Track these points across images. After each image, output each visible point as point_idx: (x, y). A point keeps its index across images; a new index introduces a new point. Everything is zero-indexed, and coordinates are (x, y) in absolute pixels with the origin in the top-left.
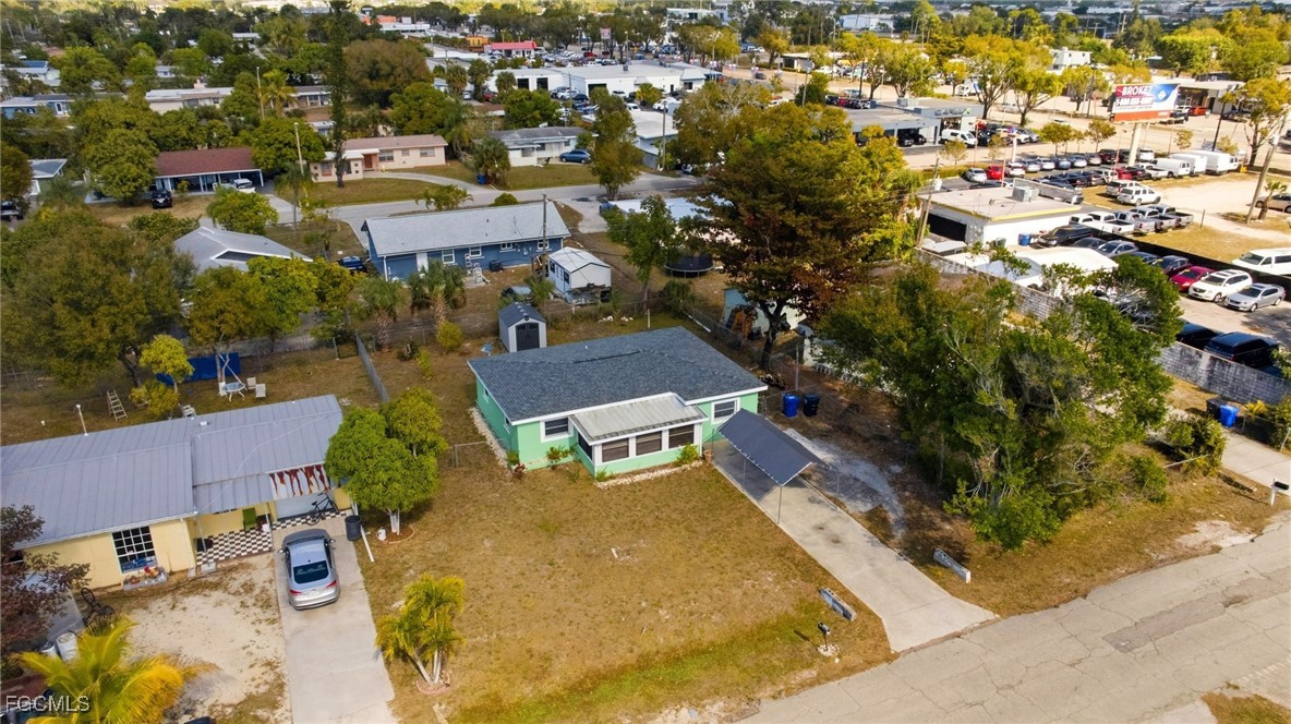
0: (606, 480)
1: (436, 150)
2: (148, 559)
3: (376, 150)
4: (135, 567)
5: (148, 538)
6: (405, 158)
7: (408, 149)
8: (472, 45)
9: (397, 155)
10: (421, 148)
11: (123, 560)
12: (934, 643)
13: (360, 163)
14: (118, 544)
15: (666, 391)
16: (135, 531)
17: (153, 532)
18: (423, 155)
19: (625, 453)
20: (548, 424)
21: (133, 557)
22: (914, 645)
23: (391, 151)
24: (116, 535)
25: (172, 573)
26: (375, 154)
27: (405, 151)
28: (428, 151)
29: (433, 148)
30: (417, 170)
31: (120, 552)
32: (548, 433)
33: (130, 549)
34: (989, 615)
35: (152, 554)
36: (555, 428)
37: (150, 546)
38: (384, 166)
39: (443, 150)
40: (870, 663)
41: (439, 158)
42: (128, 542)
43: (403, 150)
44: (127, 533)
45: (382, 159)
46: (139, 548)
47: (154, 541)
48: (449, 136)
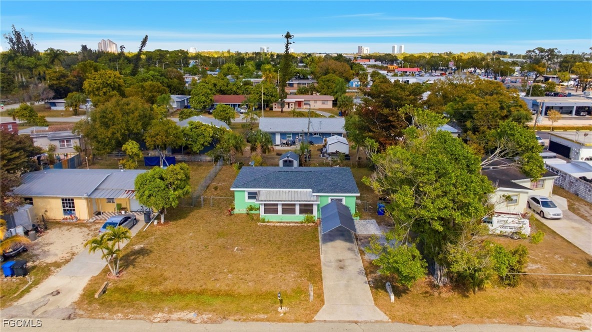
0: (265, 222)
1: (329, 102)
2: (73, 212)
3: (303, 100)
4: (68, 214)
5: (73, 203)
6: (315, 104)
7: (316, 100)
8: (390, 69)
9: (312, 103)
10: (322, 100)
11: (64, 210)
12: (339, 322)
13: (293, 104)
14: (63, 203)
15: (309, 188)
16: (69, 200)
17: (75, 201)
18: (323, 103)
19: (275, 211)
20: (249, 193)
21: (68, 210)
22: (327, 319)
23: (309, 101)
24: (63, 200)
25: (79, 220)
26: (302, 101)
27: (315, 101)
28: (325, 102)
29: (328, 101)
30: (319, 109)
31: (64, 207)
32: (249, 198)
33: (67, 206)
34: (385, 318)
35: (74, 210)
36: (252, 196)
37: (74, 207)
38: (305, 107)
39: (332, 102)
40: (296, 320)
41: (330, 105)
42: (67, 203)
43: (314, 100)
44: (66, 200)
45: (305, 104)
46: (70, 207)
47: (75, 205)
48: (336, 96)
